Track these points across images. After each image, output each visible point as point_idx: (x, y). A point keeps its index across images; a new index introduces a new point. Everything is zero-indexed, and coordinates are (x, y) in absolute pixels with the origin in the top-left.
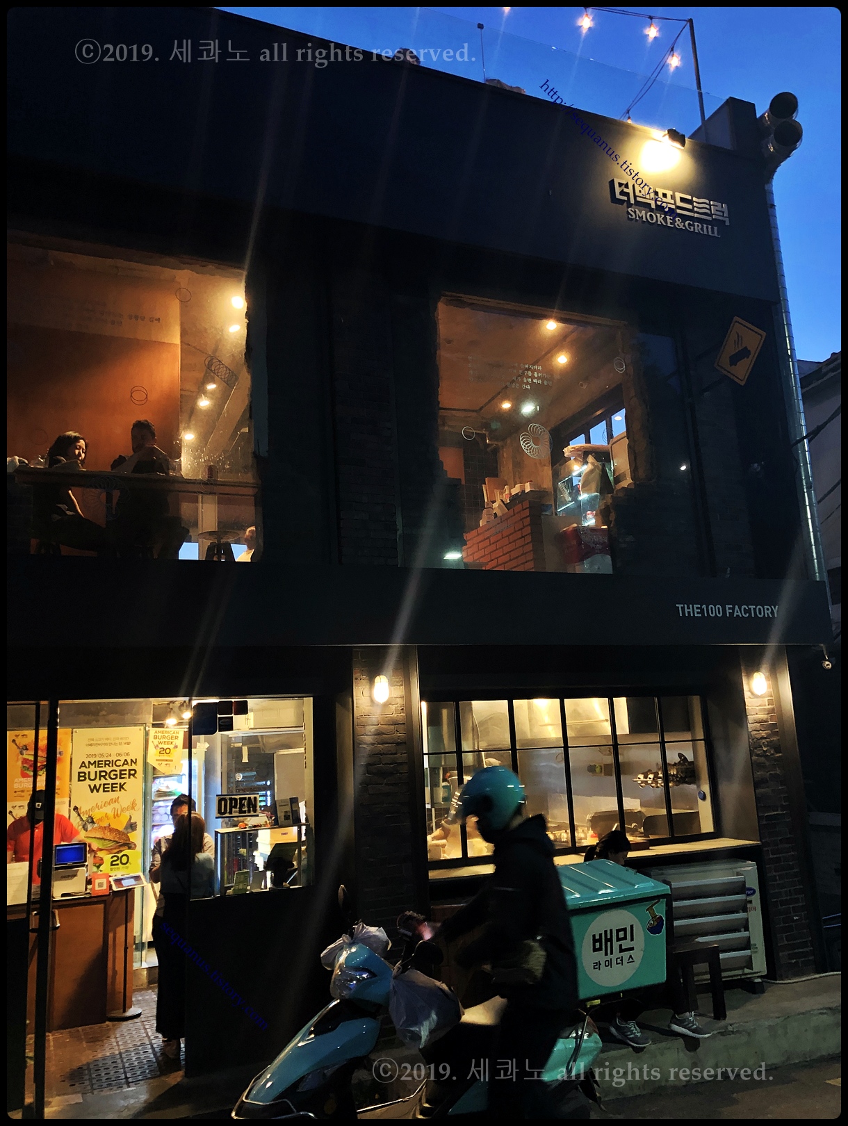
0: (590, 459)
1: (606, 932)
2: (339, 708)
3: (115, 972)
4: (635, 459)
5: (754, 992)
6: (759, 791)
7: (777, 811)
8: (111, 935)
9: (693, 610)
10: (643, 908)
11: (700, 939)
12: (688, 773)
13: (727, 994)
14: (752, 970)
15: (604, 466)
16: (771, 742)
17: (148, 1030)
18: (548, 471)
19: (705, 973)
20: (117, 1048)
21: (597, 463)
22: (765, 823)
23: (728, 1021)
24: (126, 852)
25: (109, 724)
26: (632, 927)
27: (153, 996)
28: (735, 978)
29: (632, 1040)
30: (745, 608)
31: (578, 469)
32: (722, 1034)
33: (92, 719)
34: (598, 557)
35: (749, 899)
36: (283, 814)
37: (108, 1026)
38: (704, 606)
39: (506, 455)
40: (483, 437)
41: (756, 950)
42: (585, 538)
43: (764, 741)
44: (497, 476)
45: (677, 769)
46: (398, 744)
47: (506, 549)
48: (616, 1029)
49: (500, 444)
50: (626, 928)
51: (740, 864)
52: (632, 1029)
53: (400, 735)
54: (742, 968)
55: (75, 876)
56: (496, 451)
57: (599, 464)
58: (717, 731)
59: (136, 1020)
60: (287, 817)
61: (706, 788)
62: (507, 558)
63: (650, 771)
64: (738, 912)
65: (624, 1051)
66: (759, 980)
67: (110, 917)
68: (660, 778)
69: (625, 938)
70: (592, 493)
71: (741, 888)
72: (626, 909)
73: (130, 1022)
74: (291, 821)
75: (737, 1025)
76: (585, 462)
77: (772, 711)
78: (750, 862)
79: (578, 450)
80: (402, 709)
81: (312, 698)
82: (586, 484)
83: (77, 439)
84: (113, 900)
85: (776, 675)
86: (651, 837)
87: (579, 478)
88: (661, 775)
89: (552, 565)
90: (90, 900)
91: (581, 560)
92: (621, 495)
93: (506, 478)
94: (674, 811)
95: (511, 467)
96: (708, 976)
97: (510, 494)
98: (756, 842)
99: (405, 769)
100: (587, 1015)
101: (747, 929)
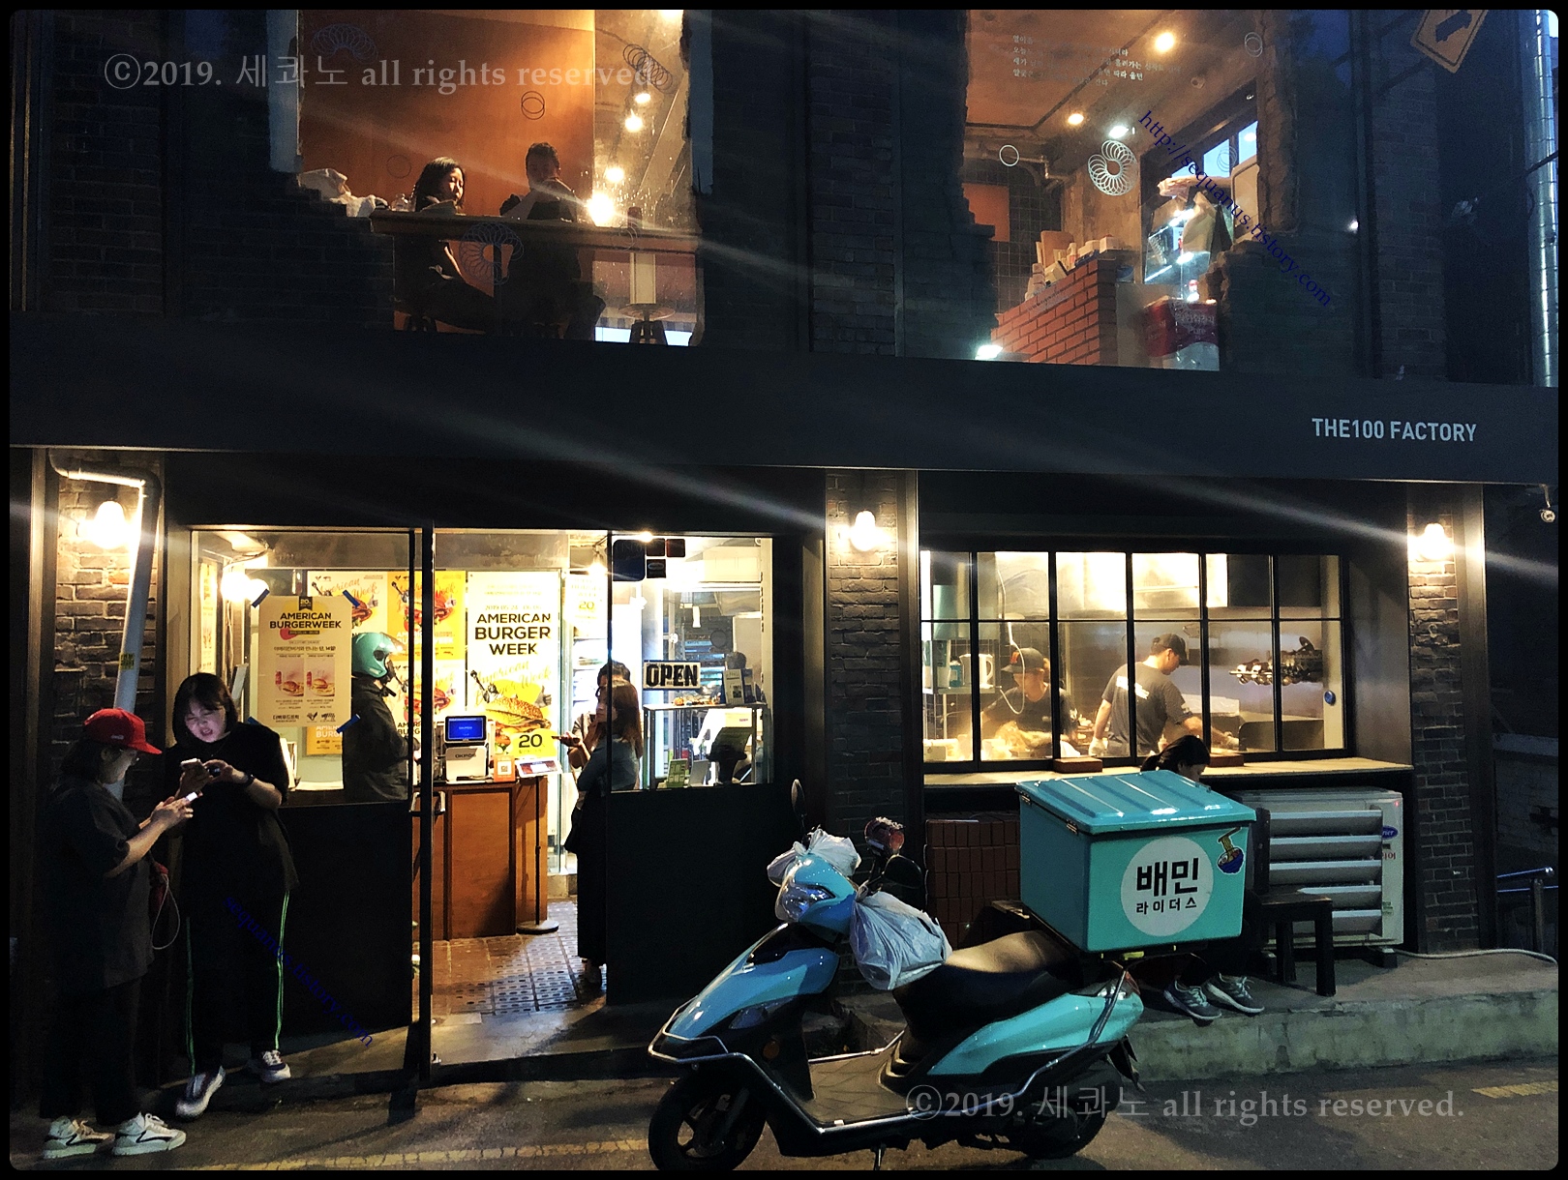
0: (1199, 198)
1: (1157, 865)
2: (806, 553)
3: (525, 877)
4: (1268, 195)
5: (1381, 965)
6: (1421, 695)
7: (1444, 724)
8: (519, 831)
9: (1339, 428)
10: (1214, 838)
11: (1305, 890)
12: (1313, 667)
13: (1340, 967)
14: (1381, 935)
15: (1219, 209)
16: (1445, 626)
17: (565, 947)
18: (1134, 219)
19: (1311, 935)
20: (527, 964)
21: (1209, 206)
22: (1423, 739)
23: (1337, 998)
24: (538, 730)
25: (513, 567)
26: (1196, 861)
27: (572, 908)
28: (1354, 945)
29: (1195, 1010)
30: (1421, 427)
31: (1181, 218)
32: (1326, 1014)
33: (492, 558)
34: (1198, 347)
35: (1385, 841)
36: (732, 690)
37: (518, 938)
38: (1356, 423)
39: (1074, 194)
40: (1039, 167)
41: (1389, 911)
42: (1180, 319)
43: (1433, 624)
44: (1058, 229)
45: (1295, 659)
46: (887, 605)
47: (1061, 335)
48: (1173, 995)
49: (1065, 179)
50: (1187, 862)
51: (1377, 794)
52: (1196, 996)
53: (890, 593)
54: (1366, 933)
55: (474, 755)
56: (1059, 191)
57: (1213, 207)
58: (1361, 607)
59: (552, 935)
60: (737, 695)
61: (1336, 687)
62: (1060, 348)
63: (1257, 661)
64: (1366, 858)
65: (1182, 1023)
66: (1391, 951)
67: (518, 809)
68: (1270, 671)
69: (1185, 875)
70: (1198, 251)
71: (1376, 827)
72: (1190, 837)
73: (544, 936)
74: (742, 700)
75: (1348, 1005)
76: (1190, 204)
77: (1451, 581)
78: (1393, 792)
79: (1182, 184)
80: (894, 559)
81: (771, 539)
82: (1189, 240)
83: (450, 168)
84: (520, 789)
85: (1463, 530)
86: (1249, 750)
87: (1182, 229)
88: (1271, 667)
89: (1128, 356)
90: (493, 786)
91: (1172, 349)
92: (1240, 252)
93: (1071, 232)
94: (1284, 718)
95: (1080, 213)
96: (1313, 940)
97: (1077, 255)
98: (1403, 766)
99: (895, 638)
100: (1124, 969)
101: (1378, 881)
